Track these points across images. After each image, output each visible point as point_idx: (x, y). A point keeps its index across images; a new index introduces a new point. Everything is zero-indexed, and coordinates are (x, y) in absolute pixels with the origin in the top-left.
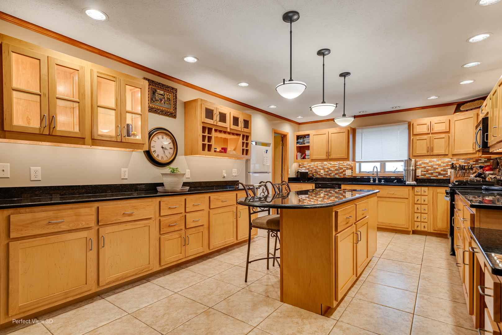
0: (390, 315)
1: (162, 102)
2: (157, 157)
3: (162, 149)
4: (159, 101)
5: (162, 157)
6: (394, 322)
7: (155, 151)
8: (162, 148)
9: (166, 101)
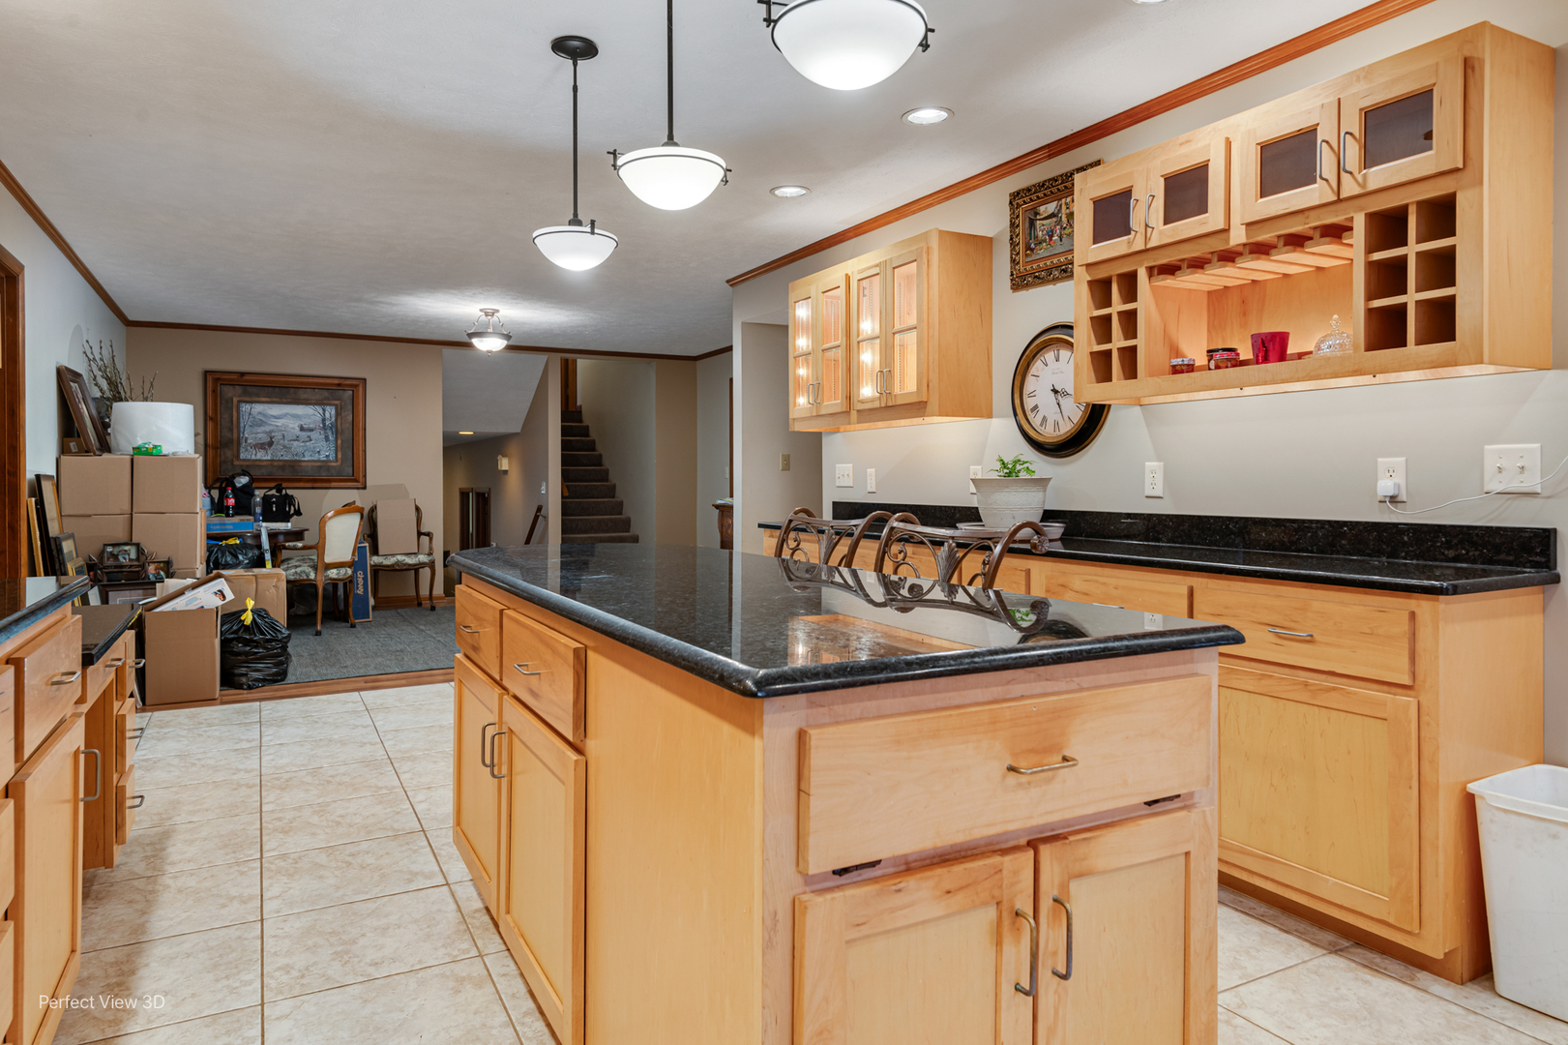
0: (334, 960)
1: (1055, 238)
2: (1041, 425)
3: (1052, 394)
4: (1045, 241)
5: (1056, 424)
6: (315, 946)
7: (1036, 407)
8: (1055, 391)
9: (1065, 228)
